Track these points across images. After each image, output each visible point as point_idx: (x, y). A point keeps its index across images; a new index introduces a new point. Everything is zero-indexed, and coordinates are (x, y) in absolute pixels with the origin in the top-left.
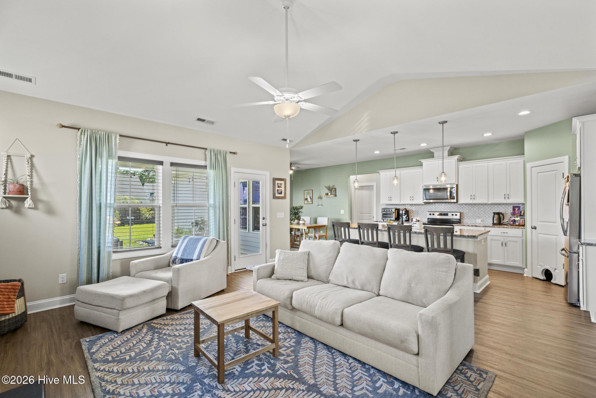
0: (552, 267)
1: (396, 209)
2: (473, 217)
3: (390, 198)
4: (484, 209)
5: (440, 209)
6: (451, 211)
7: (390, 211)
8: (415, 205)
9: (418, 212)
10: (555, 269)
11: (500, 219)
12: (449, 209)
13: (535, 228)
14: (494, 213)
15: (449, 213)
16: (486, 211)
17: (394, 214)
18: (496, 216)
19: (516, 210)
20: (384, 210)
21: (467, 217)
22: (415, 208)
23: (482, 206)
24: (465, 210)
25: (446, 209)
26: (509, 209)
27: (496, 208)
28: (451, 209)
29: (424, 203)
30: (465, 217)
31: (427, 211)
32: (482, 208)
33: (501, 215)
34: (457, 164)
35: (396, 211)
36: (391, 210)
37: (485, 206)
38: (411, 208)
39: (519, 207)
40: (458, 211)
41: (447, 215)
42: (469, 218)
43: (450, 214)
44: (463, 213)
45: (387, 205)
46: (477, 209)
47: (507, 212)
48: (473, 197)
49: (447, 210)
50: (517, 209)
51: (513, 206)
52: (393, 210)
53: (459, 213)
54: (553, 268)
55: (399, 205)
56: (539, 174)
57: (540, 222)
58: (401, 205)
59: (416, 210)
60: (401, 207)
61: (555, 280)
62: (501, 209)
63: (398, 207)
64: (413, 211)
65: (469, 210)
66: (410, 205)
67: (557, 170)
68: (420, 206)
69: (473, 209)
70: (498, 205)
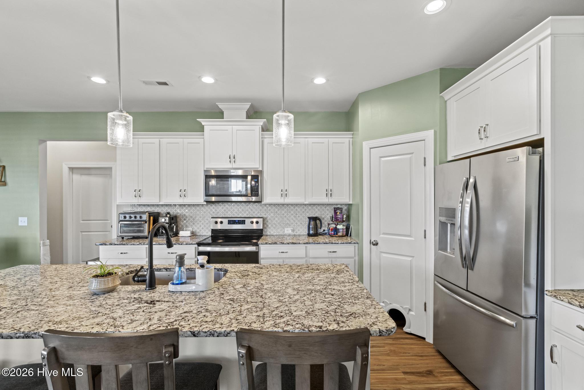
0: (404, 307)
1: (150, 214)
2: (280, 225)
3: (138, 193)
4: (294, 212)
5: (232, 212)
6: (248, 216)
7: (138, 218)
8: (189, 205)
9: (194, 219)
10: (410, 310)
11: (316, 228)
12: (245, 212)
13: (376, 244)
14: (310, 218)
15: (246, 219)
16: (298, 215)
17: (147, 225)
18: (312, 223)
19: (338, 213)
20: (125, 217)
21: (272, 226)
22: (189, 210)
23: (292, 208)
24: (269, 216)
25: (241, 212)
26: (325, 212)
27: (310, 210)
28: (249, 213)
29: (205, 203)
30: (270, 226)
31: (211, 216)
32: (292, 210)
33: (318, 222)
34: (262, 135)
35: (152, 218)
36: (141, 217)
37: (296, 208)
38: (182, 211)
39: (341, 209)
40: (259, 215)
41: (243, 222)
42: (274, 226)
43: (248, 221)
44: (266, 218)
45: (133, 206)
46: (285, 212)
47: (323, 217)
48: (284, 194)
49: (243, 215)
50: (338, 211)
51: (334, 208)
52: (145, 217)
53: (262, 219)
54: (406, 308)
55: (158, 205)
56: (383, 159)
57: (384, 234)
58: (162, 205)
59: (191, 215)
60: (163, 210)
61: (409, 328)
62: (316, 212)
63: (156, 210)
64: (185, 217)
65: (274, 214)
66: (180, 205)
67: (412, 153)
68: (198, 208)
69: (281, 212)
70: (312, 205)
